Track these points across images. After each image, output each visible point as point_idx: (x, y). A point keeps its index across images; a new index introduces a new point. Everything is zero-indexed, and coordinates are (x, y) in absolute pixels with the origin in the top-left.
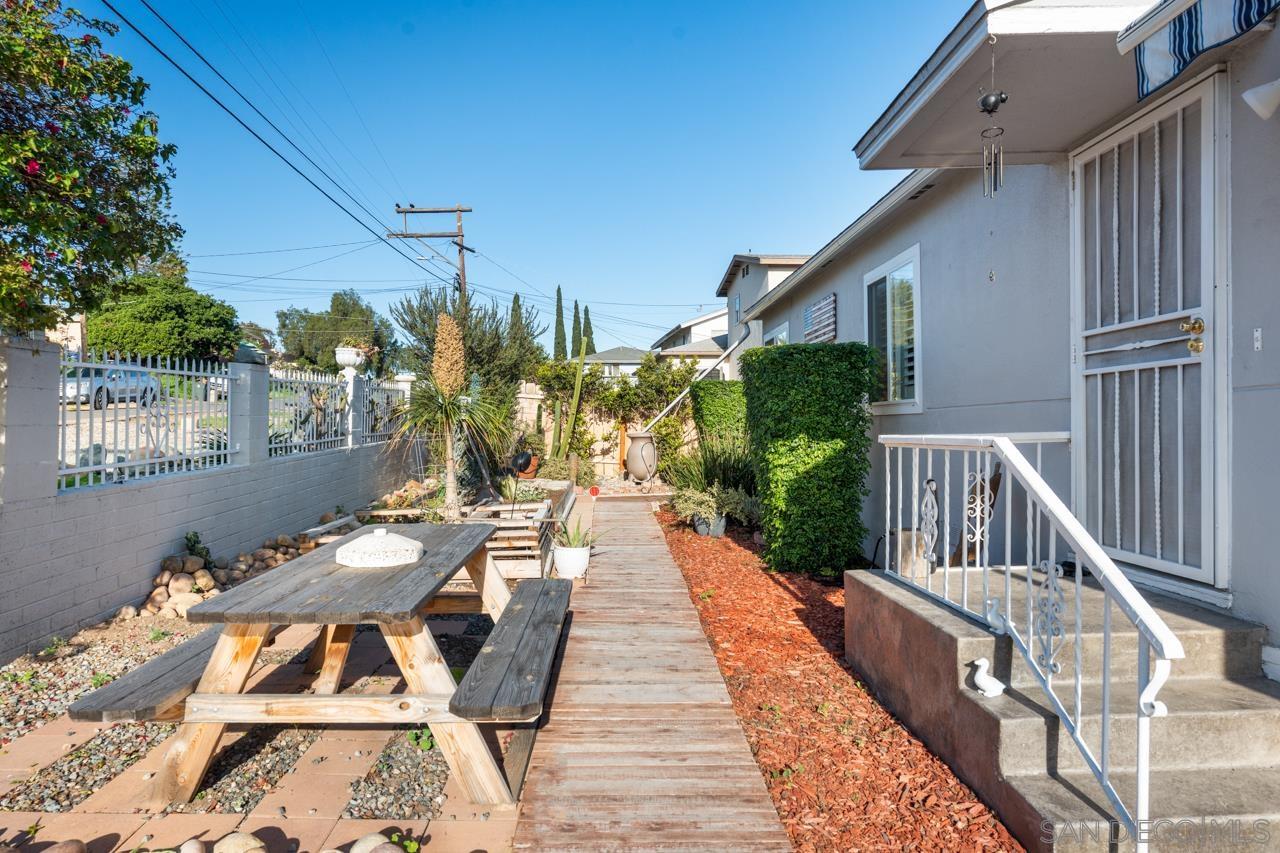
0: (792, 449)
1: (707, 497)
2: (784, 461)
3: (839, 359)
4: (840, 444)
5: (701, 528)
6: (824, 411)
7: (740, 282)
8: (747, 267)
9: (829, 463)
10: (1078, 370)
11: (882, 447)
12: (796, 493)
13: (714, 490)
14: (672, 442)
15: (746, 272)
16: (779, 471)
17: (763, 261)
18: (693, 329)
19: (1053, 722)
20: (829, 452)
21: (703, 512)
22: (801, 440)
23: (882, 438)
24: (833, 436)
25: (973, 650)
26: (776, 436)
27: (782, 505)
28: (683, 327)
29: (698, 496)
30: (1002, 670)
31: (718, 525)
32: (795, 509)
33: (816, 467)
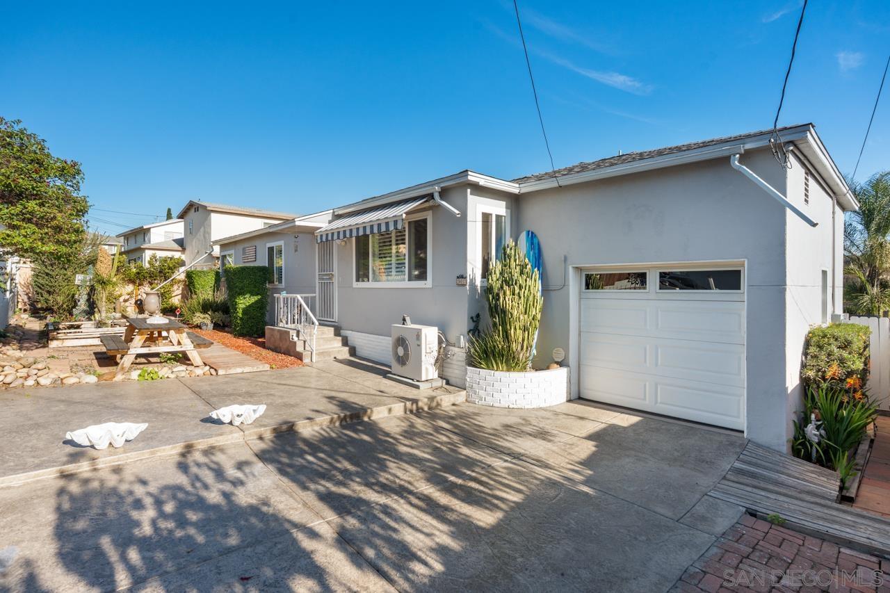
0: (245, 298)
1: (207, 316)
2: (242, 302)
3: (260, 271)
4: (259, 297)
5: (204, 327)
6: (255, 287)
7: (192, 213)
8: (198, 207)
9: (256, 302)
10: (317, 281)
11: (275, 297)
12: (245, 311)
13: (209, 313)
14: (167, 296)
15: (197, 210)
16: (240, 305)
17: (209, 209)
18: (152, 230)
19: (305, 342)
20: (256, 299)
21: (205, 321)
22: (247, 296)
23: (275, 295)
24: (257, 294)
25: (293, 333)
26: (239, 294)
27: (241, 315)
28: (145, 227)
29: (202, 316)
30: (298, 336)
31: (211, 326)
32: (246, 317)
33: (253, 303)
